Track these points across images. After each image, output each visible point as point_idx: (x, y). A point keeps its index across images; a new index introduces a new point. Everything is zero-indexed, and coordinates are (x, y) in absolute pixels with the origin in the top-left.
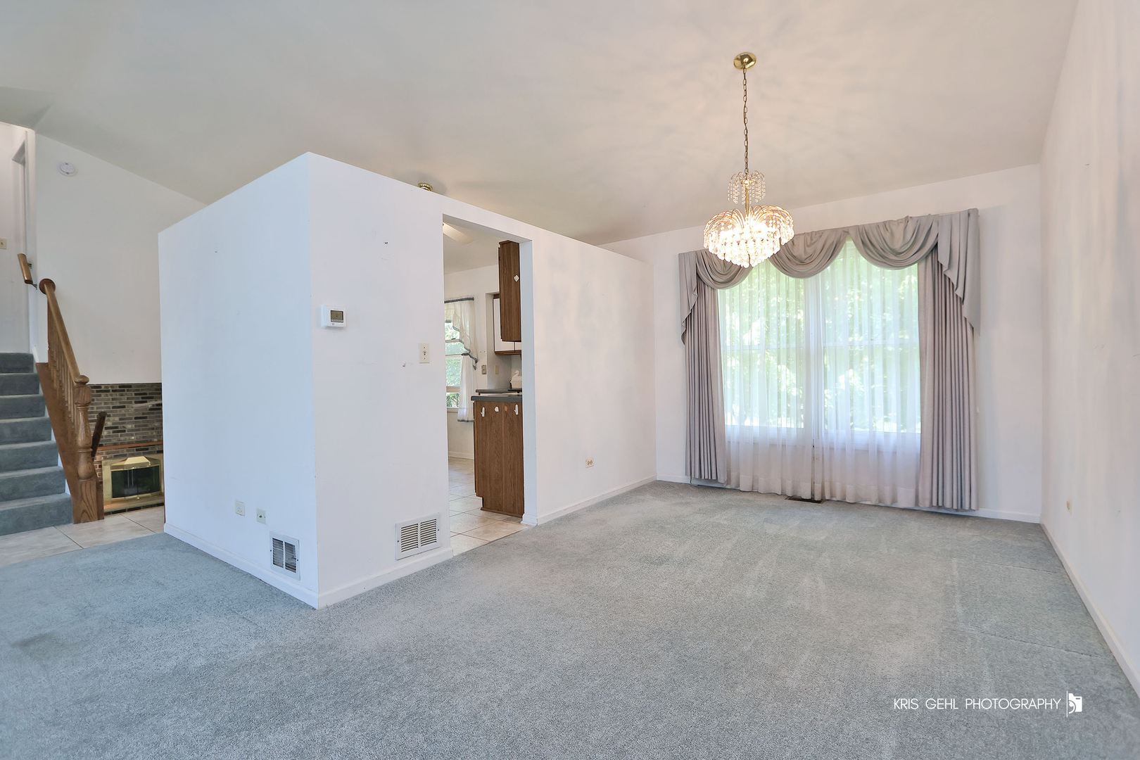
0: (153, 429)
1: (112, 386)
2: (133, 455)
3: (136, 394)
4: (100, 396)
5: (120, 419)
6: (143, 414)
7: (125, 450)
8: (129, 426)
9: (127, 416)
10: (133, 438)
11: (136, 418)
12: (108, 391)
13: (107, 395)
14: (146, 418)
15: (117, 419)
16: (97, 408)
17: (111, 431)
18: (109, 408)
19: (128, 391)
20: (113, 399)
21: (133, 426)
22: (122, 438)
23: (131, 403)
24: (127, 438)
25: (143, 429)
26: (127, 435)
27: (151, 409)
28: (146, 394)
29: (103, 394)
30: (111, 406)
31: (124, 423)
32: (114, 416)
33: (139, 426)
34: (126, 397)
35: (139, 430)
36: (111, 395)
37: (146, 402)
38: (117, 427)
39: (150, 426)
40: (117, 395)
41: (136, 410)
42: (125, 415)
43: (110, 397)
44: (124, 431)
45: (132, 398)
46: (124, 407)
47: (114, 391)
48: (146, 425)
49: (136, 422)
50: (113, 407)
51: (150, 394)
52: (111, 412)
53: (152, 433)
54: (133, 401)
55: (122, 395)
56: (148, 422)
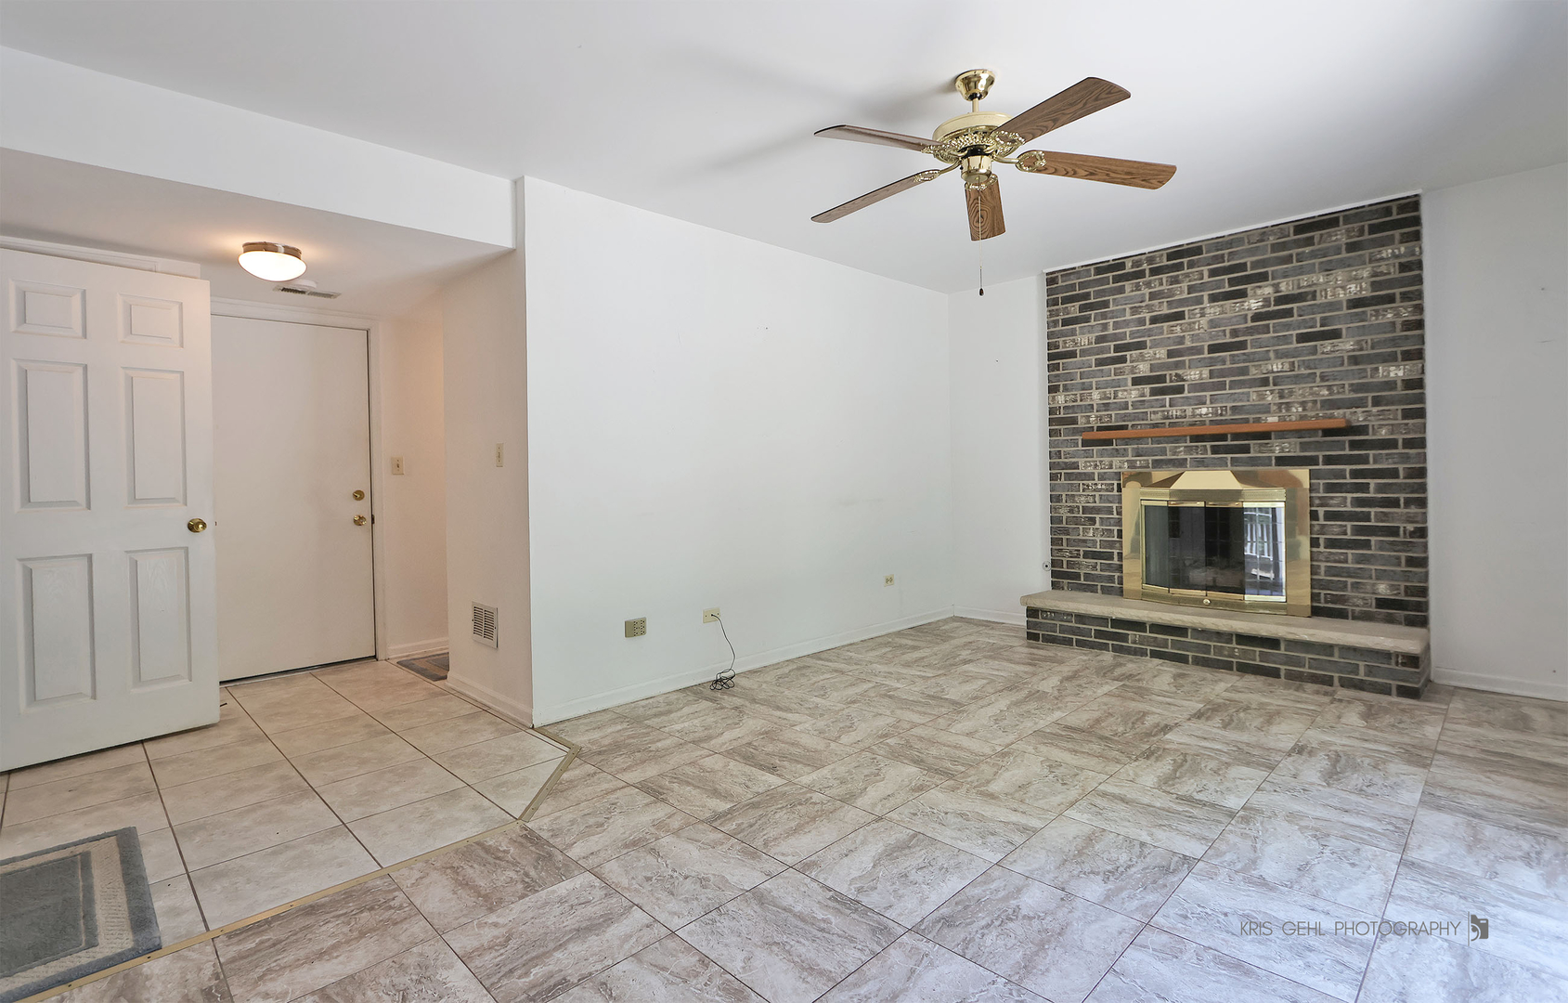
0: (1265, 382)
1: (1151, 258)
2: (1201, 464)
3: (1213, 273)
4: (1121, 290)
5: (1170, 354)
6: (1235, 333)
7: (1181, 447)
8: (1193, 375)
9: (1188, 344)
10: (1204, 411)
11: (1213, 349)
12: (1140, 274)
13: (1138, 288)
14: (1242, 345)
15: (1161, 353)
16: (1116, 325)
17: (1147, 388)
18: (1141, 322)
19: (1191, 265)
20: (1153, 296)
21: (1206, 373)
22: (1174, 412)
23: (1199, 301)
24: (1189, 410)
25: (1233, 385)
26: (1187, 401)
27: (1257, 317)
28: (1242, 267)
29: (1128, 285)
30: (1148, 316)
31: (1178, 365)
32: (1156, 345)
33: (1222, 373)
34: (1185, 285)
35: (1222, 386)
36: (1148, 285)
37: (1243, 294)
38: (1161, 379)
39: (1255, 373)
40: (1162, 283)
41: (1213, 324)
42: (1181, 340)
43: (1146, 291)
44: (1180, 390)
45: (1202, 287)
46: (1180, 316)
47: (1154, 272)
48: (1244, 371)
49: (1212, 362)
50: (1154, 320)
51: (1255, 265)
52: (1149, 333)
53: (1261, 396)
54: (1206, 295)
55: (1175, 281)
56: (1249, 358)
